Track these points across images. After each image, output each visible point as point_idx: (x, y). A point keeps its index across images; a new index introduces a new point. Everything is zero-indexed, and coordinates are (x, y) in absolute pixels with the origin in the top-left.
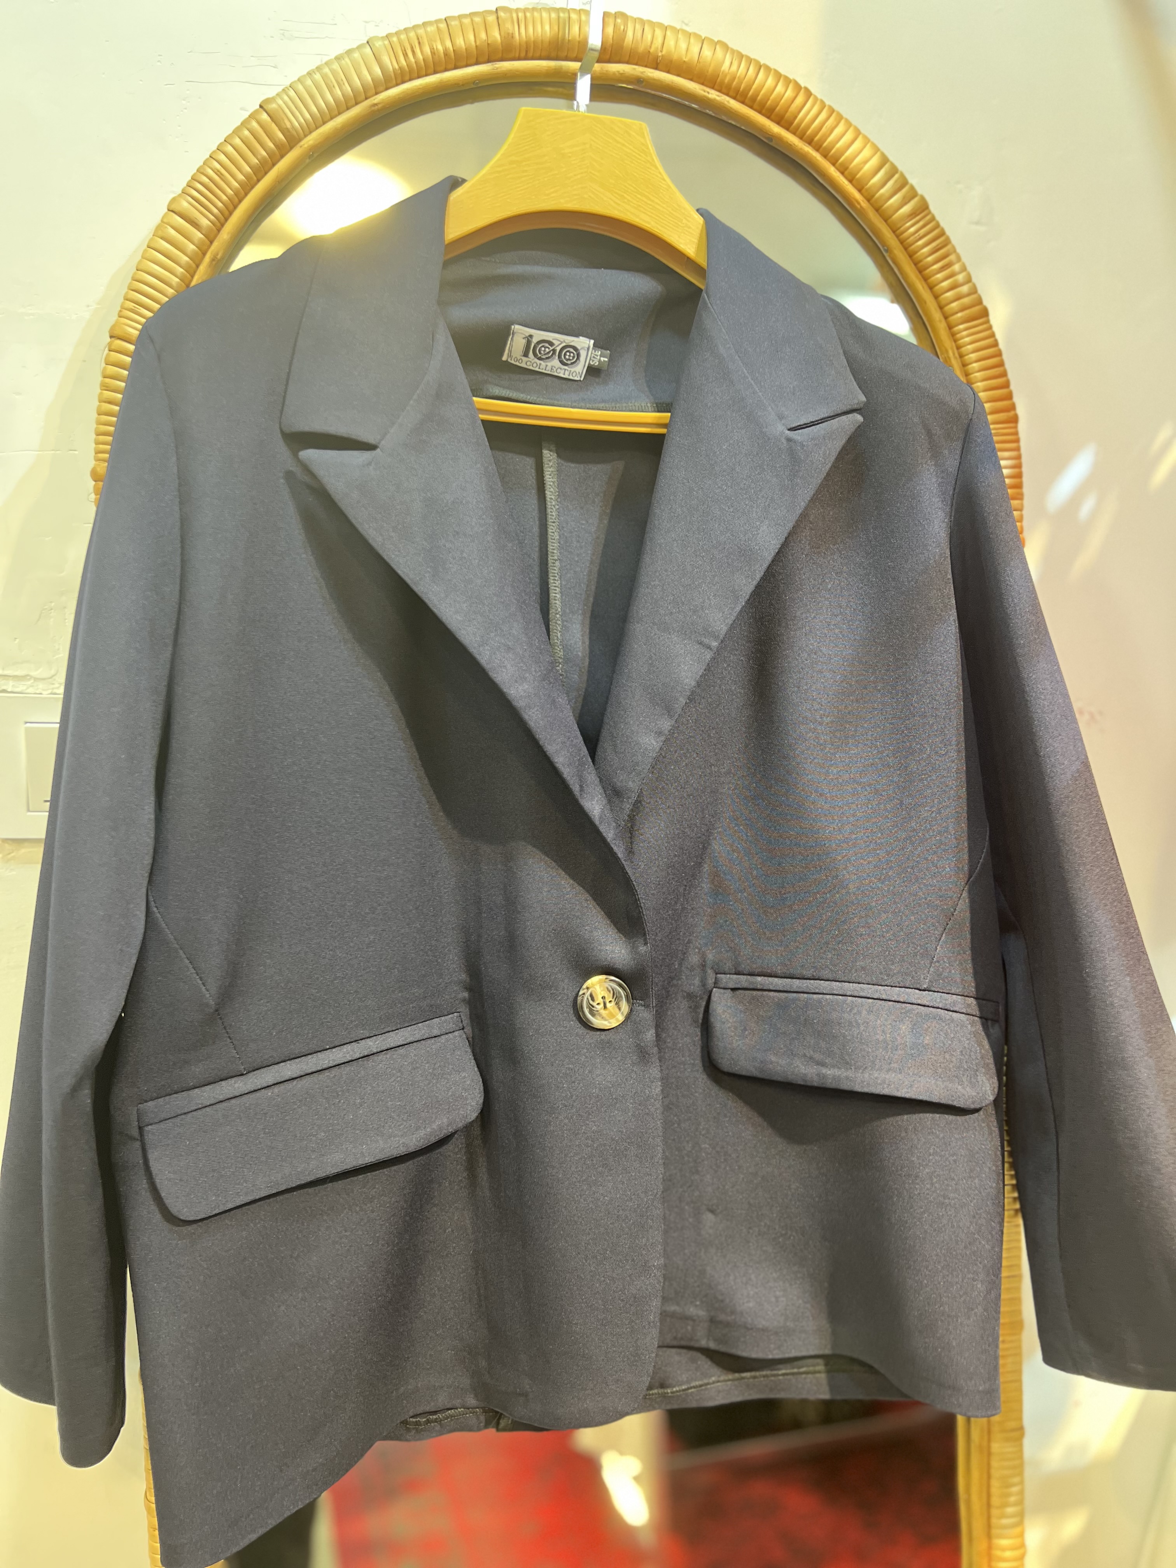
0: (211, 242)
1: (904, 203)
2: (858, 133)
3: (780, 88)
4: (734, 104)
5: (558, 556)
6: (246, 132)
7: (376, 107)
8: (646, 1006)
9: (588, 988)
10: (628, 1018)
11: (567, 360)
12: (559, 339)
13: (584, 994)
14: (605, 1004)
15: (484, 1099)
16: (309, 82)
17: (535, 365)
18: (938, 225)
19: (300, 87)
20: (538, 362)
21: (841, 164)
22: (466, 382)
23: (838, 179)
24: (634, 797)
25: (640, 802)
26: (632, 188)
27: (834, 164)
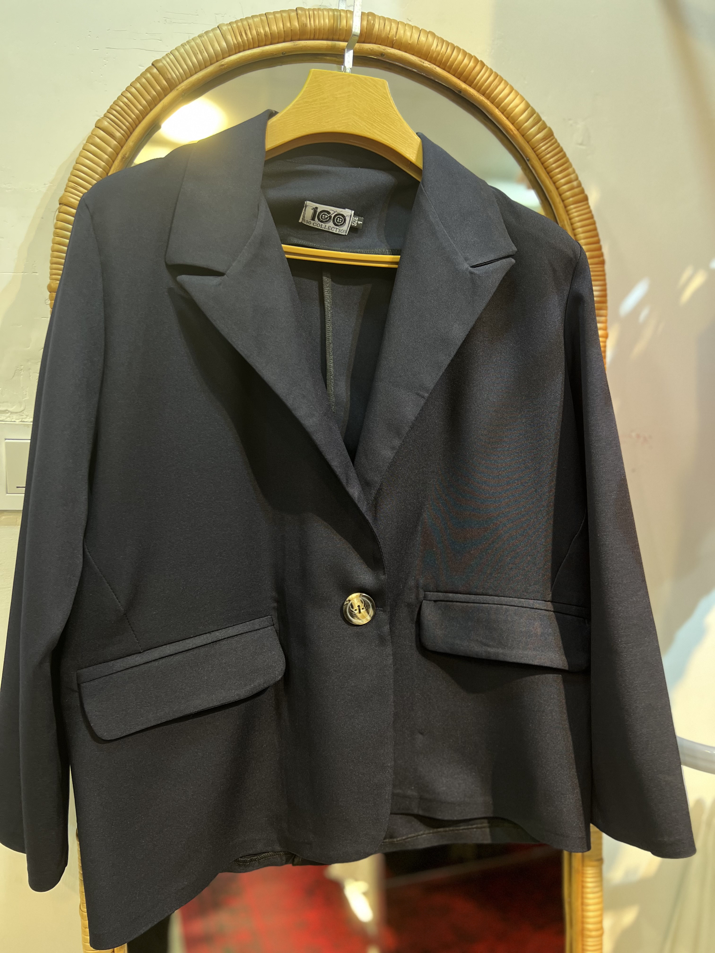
0: (122, 147)
1: (539, 132)
2: (512, 89)
3: (466, 61)
4: (439, 70)
5: (332, 341)
6: (144, 80)
7: (223, 67)
8: (384, 611)
9: (349, 601)
10: (373, 618)
11: (338, 223)
12: (333, 210)
13: (347, 604)
14: (359, 610)
15: (286, 667)
16: (182, 50)
17: (318, 225)
18: (559, 146)
19: (177, 53)
20: (321, 223)
21: (502, 108)
22: (278, 235)
23: (500, 116)
24: (378, 486)
25: (381, 489)
26: (378, 120)
27: (497, 108)
